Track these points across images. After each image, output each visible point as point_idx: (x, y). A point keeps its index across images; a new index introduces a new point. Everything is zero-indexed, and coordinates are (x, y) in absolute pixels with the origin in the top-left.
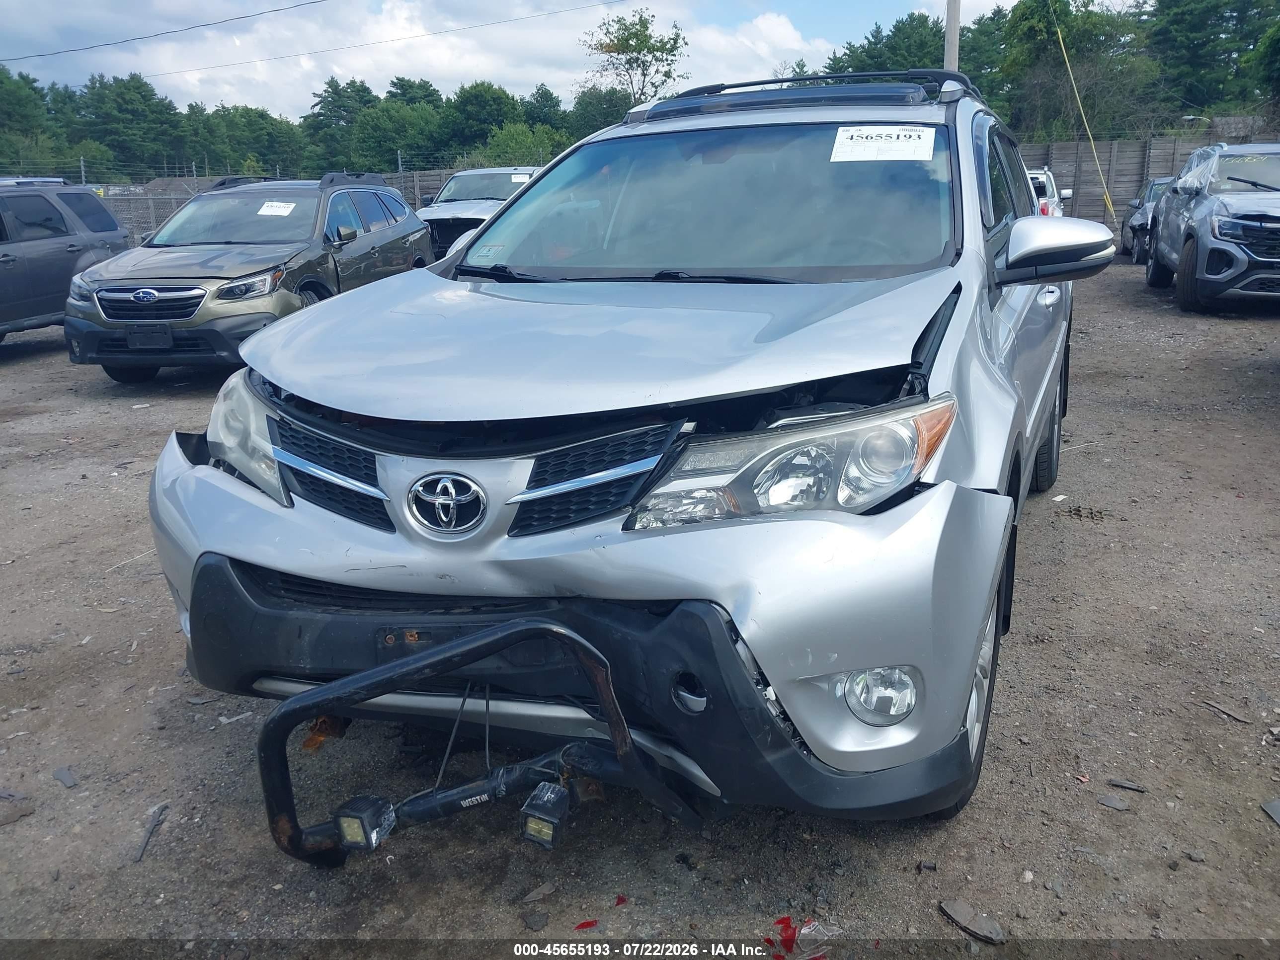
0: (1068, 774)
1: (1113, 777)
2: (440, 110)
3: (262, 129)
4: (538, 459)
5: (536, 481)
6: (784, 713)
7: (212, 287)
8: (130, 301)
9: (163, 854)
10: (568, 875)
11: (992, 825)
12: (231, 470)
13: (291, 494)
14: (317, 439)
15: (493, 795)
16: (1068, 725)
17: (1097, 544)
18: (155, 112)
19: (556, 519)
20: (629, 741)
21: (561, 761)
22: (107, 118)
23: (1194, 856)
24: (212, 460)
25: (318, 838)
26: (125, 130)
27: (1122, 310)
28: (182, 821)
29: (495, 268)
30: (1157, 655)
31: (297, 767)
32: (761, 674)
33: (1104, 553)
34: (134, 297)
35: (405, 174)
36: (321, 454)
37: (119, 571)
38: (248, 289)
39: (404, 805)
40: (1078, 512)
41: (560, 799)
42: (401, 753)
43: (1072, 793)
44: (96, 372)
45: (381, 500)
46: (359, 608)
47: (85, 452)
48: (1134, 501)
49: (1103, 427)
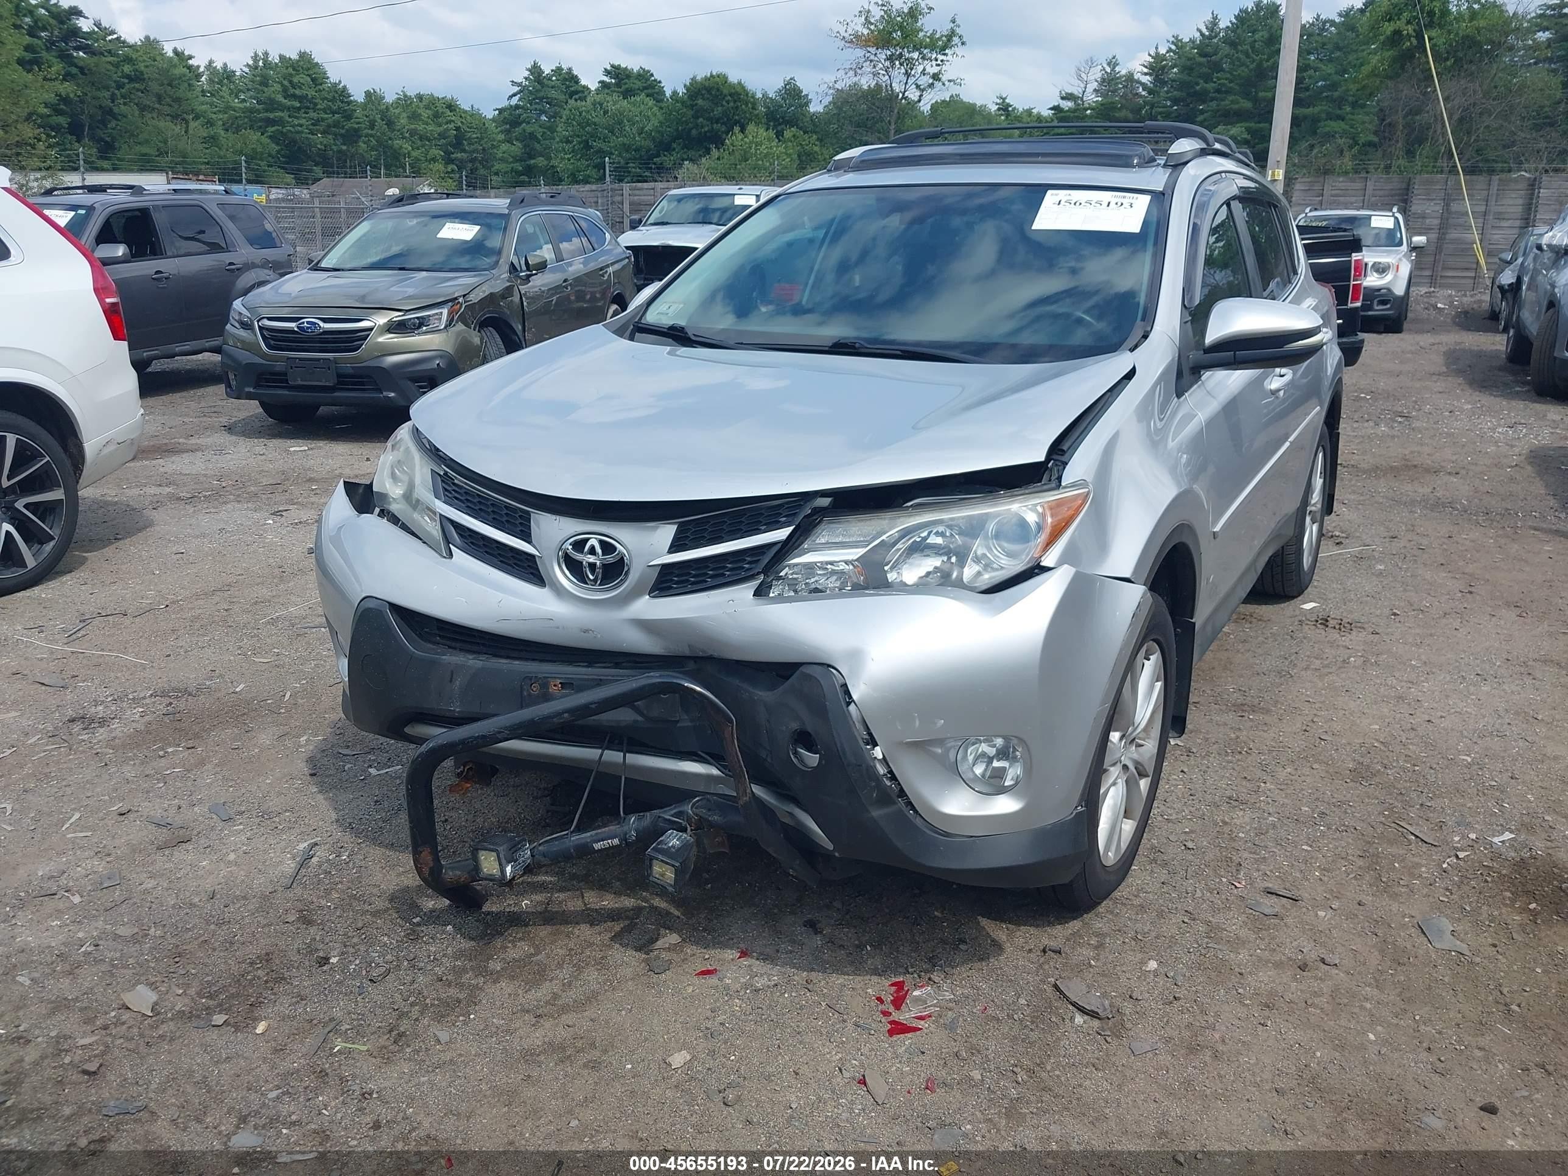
0: (1224, 880)
1: (1270, 885)
2: (663, 105)
3: (451, 121)
4: (680, 525)
5: (677, 546)
6: (891, 772)
7: (381, 319)
8: (292, 332)
9: (313, 884)
10: (696, 929)
11: (1130, 919)
12: (394, 520)
13: (451, 545)
14: (478, 495)
15: (624, 839)
16: (1241, 835)
17: (1335, 658)
18: (326, 98)
19: (693, 583)
20: (748, 791)
21: (690, 811)
22: (271, 105)
23: (1328, 960)
24: (377, 510)
25: (458, 873)
26: (290, 120)
27: (1462, 390)
28: (331, 857)
29: (672, 328)
30: (1360, 774)
31: (443, 819)
32: (870, 734)
33: (1340, 668)
34: (298, 327)
35: (613, 186)
36: (480, 509)
37: (273, 622)
38: (422, 322)
39: (540, 845)
40: (1325, 622)
41: (685, 846)
42: (548, 812)
43: (1223, 897)
44: (253, 408)
45: (533, 556)
46: (508, 657)
47: (239, 496)
48: (1395, 614)
49: (1388, 530)
